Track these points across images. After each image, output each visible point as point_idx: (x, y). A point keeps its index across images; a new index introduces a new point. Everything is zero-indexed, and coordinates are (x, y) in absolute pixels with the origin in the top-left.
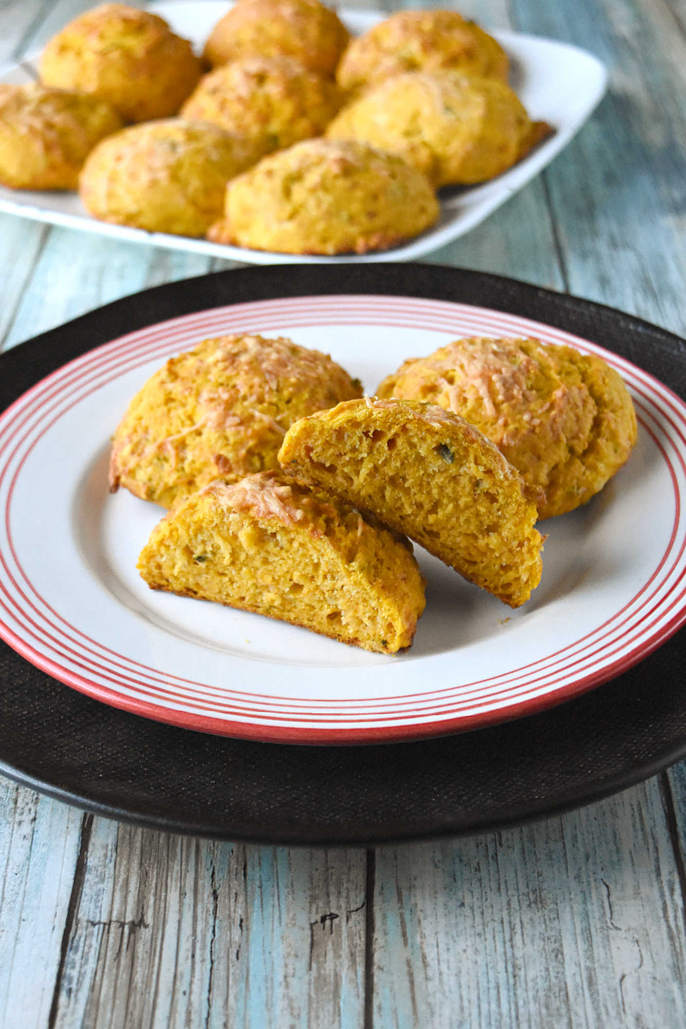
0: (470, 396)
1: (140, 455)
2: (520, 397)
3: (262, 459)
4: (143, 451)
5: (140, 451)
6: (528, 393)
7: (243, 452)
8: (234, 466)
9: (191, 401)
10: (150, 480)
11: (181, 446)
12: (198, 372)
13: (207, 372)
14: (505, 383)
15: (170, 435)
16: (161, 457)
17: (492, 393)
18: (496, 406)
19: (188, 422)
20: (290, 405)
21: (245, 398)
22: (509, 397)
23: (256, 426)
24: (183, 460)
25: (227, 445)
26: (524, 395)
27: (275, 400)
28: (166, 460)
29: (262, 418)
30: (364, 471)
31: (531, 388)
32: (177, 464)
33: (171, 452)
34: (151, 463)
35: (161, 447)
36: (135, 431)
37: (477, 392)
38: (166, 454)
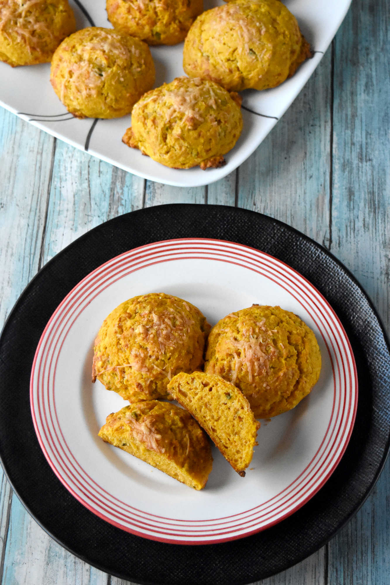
0: (244, 370)
1: (105, 369)
2: (265, 374)
3: (156, 384)
4: (106, 367)
5: (105, 367)
6: (269, 370)
7: (148, 383)
8: (144, 389)
9: (128, 352)
10: (109, 383)
11: (123, 371)
12: (131, 336)
13: (135, 337)
14: (259, 366)
15: (119, 364)
16: (114, 373)
17: (253, 370)
18: (253, 376)
19: (126, 361)
20: (170, 361)
21: (150, 356)
22: (260, 374)
23: (154, 373)
24: (124, 378)
25: (142, 378)
26: (267, 372)
27: (163, 359)
28: (116, 375)
29: (157, 370)
30: (197, 397)
31: (270, 368)
32: (121, 379)
33: (118, 373)
34: (110, 375)
35: (114, 369)
36: (103, 355)
37: (247, 368)
38: (116, 373)
